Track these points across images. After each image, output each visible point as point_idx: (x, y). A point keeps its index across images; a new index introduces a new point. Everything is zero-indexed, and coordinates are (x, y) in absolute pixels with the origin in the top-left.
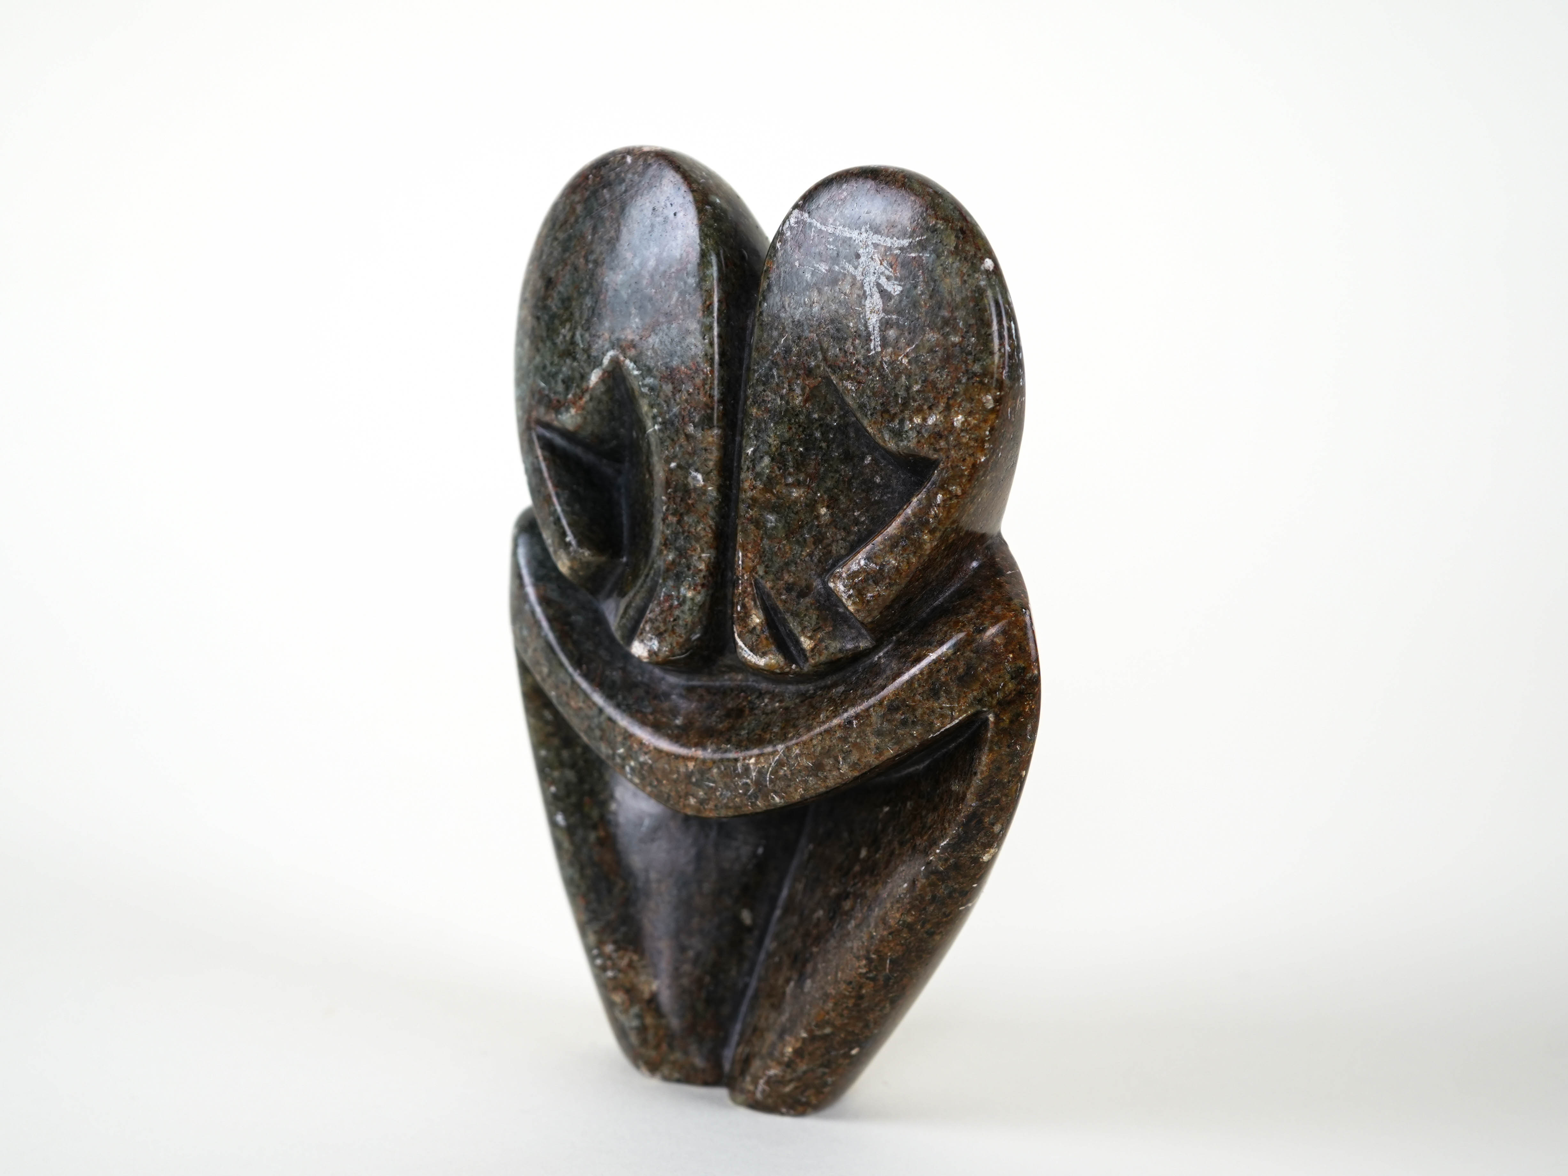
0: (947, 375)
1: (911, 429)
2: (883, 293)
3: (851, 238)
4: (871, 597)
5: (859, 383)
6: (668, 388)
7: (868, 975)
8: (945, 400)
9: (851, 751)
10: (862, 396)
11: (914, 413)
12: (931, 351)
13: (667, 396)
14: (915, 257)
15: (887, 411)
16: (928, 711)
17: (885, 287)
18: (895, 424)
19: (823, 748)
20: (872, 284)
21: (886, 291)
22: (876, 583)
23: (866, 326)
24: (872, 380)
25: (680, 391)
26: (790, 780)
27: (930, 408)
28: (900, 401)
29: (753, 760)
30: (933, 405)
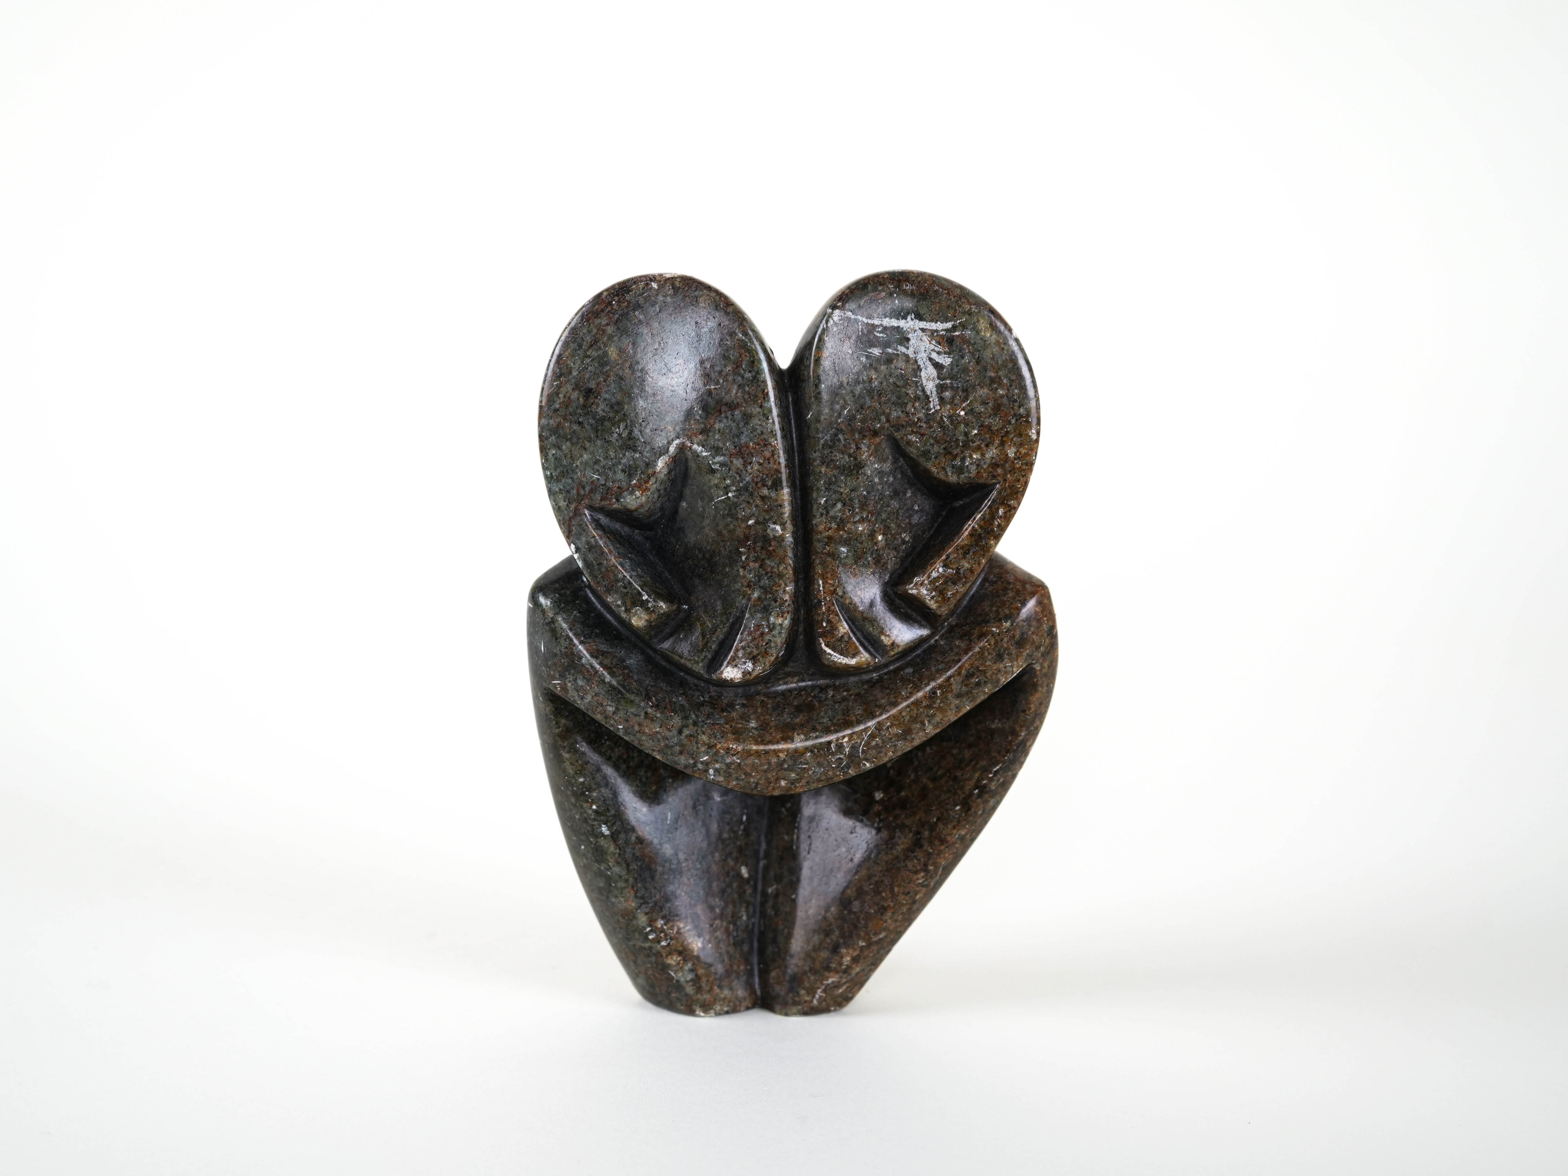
0: (1000, 419)
1: (971, 464)
2: (937, 366)
3: (899, 327)
4: (951, 594)
5: (923, 435)
6: (738, 463)
7: (924, 884)
8: (1000, 438)
9: (935, 714)
10: (925, 445)
11: (973, 451)
12: (984, 403)
13: (738, 469)
14: (959, 335)
15: (950, 453)
16: (996, 672)
17: (937, 360)
18: (958, 462)
19: (911, 717)
20: (925, 360)
21: (938, 363)
22: (955, 584)
23: (923, 390)
24: (934, 431)
25: (750, 463)
26: (882, 747)
27: (987, 446)
28: (961, 444)
29: (846, 739)
30: (989, 443)
